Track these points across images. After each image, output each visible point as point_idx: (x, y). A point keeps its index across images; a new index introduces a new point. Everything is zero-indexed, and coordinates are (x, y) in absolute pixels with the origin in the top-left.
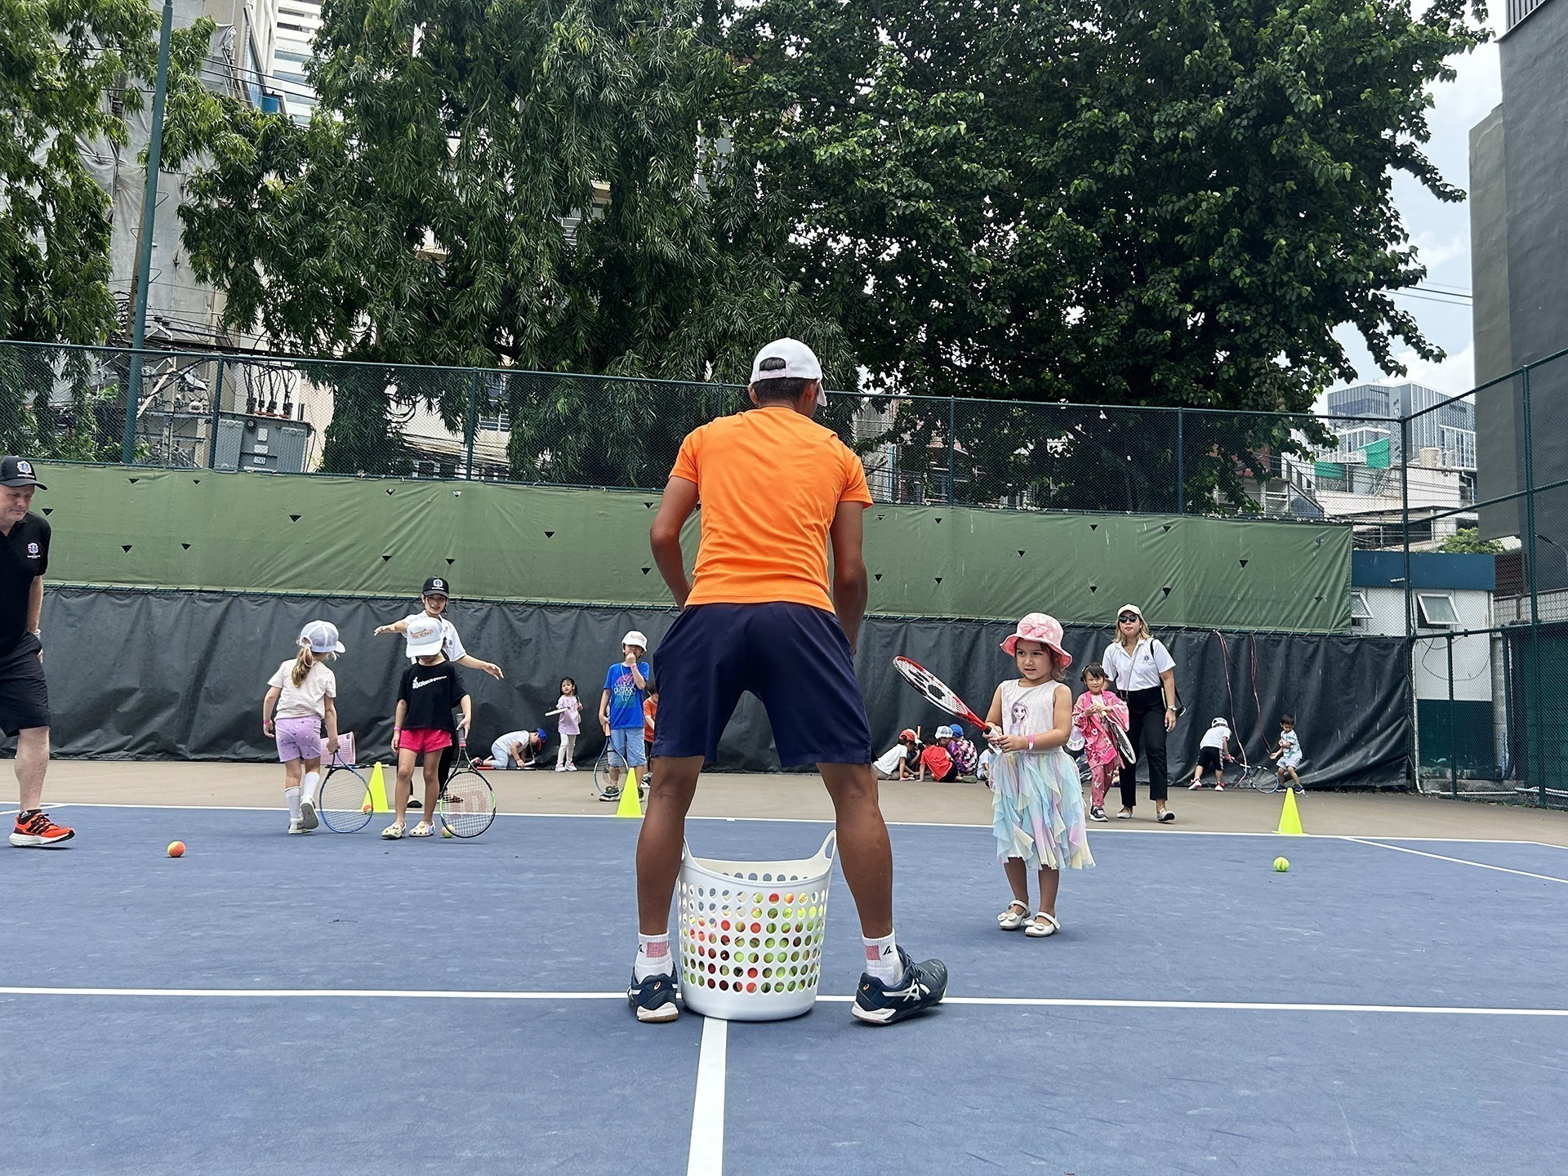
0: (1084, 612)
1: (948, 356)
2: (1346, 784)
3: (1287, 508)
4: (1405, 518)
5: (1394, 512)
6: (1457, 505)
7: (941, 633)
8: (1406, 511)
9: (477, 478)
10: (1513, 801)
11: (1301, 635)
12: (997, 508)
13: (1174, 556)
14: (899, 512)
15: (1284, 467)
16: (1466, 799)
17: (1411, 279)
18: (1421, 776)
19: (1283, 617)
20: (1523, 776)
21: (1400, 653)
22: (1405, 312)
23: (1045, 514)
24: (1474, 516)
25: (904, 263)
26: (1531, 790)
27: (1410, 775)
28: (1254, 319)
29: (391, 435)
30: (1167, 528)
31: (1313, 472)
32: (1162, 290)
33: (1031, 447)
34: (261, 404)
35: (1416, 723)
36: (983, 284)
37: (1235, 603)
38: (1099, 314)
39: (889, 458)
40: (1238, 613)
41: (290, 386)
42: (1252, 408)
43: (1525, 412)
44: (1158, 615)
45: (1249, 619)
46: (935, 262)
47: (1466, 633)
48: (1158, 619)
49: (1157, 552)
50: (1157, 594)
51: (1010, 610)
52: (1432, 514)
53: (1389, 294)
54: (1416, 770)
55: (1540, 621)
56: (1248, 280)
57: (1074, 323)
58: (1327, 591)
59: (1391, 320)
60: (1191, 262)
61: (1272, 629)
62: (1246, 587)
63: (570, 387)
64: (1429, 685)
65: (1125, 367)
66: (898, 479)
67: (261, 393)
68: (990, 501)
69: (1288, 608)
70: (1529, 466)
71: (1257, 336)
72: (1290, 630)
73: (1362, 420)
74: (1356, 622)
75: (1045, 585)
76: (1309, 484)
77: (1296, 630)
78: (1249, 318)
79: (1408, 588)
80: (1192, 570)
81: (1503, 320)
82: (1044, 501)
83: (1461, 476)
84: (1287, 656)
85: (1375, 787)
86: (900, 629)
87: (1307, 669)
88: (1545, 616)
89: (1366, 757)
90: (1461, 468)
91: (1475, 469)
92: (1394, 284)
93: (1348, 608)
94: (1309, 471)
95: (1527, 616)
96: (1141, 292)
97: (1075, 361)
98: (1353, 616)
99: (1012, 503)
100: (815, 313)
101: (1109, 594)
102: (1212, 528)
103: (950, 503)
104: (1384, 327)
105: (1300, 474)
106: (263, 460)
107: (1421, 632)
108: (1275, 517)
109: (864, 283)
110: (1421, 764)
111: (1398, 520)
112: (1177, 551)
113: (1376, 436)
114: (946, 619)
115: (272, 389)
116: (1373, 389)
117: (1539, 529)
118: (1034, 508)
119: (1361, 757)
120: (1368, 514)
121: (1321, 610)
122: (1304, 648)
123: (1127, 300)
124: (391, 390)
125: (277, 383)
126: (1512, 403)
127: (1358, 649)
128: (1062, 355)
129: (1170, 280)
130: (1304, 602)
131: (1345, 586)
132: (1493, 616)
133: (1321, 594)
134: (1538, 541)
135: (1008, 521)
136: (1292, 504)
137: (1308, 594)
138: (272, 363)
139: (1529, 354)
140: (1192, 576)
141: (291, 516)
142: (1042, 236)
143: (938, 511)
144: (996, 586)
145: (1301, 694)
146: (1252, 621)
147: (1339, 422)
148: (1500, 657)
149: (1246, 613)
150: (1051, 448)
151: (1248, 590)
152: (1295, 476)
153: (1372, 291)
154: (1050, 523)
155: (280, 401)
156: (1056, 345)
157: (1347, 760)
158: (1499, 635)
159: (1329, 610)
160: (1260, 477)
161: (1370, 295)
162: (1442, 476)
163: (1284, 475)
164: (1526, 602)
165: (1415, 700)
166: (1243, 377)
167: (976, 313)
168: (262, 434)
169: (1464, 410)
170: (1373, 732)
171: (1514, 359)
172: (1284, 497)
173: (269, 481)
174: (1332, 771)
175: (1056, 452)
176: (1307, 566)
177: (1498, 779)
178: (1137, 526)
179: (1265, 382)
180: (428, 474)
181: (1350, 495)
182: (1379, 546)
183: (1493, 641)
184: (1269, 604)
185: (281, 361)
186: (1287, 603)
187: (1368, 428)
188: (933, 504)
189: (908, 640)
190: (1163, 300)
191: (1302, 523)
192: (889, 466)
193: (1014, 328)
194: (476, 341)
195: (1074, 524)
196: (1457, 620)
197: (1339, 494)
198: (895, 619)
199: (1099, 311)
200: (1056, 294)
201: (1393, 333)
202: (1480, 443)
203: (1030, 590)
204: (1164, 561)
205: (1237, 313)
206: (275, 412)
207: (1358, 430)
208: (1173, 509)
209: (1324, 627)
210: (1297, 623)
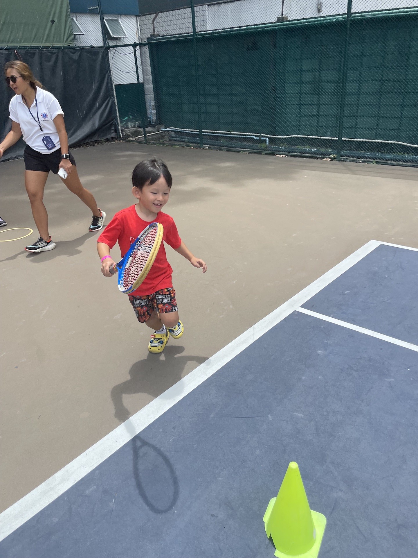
11: (47, 48)
19: (33, 36)
20: (163, 122)
21: (102, 57)
26: (167, 129)
27: (116, 131)
35: (116, 100)
40: (3, 34)
45: (12, 38)
54: (119, 127)
58: (57, 15)
61: (28, 45)
69: (35, 28)
72: (40, 45)
74: (77, 37)
77: (43, 45)
79: (101, 13)
84: (41, 64)
85: (101, 140)
87: (54, 72)
89: (94, 124)
93: (71, 28)
98: (75, 34)
107: (111, 43)
119: (92, 124)
121: (55, 30)
122: (50, 58)
127: (80, 56)
130: (44, 24)
131: (67, 12)
132: (140, 32)
133: (53, 18)
137: (46, 17)
146: (14, 39)
149: (9, 34)
159: (60, 29)
165: (114, 85)
170: (95, 108)
184: (22, 25)
186: (34, 24)
196: (125, 35)
209: (59, 41)
210: (43, 39)
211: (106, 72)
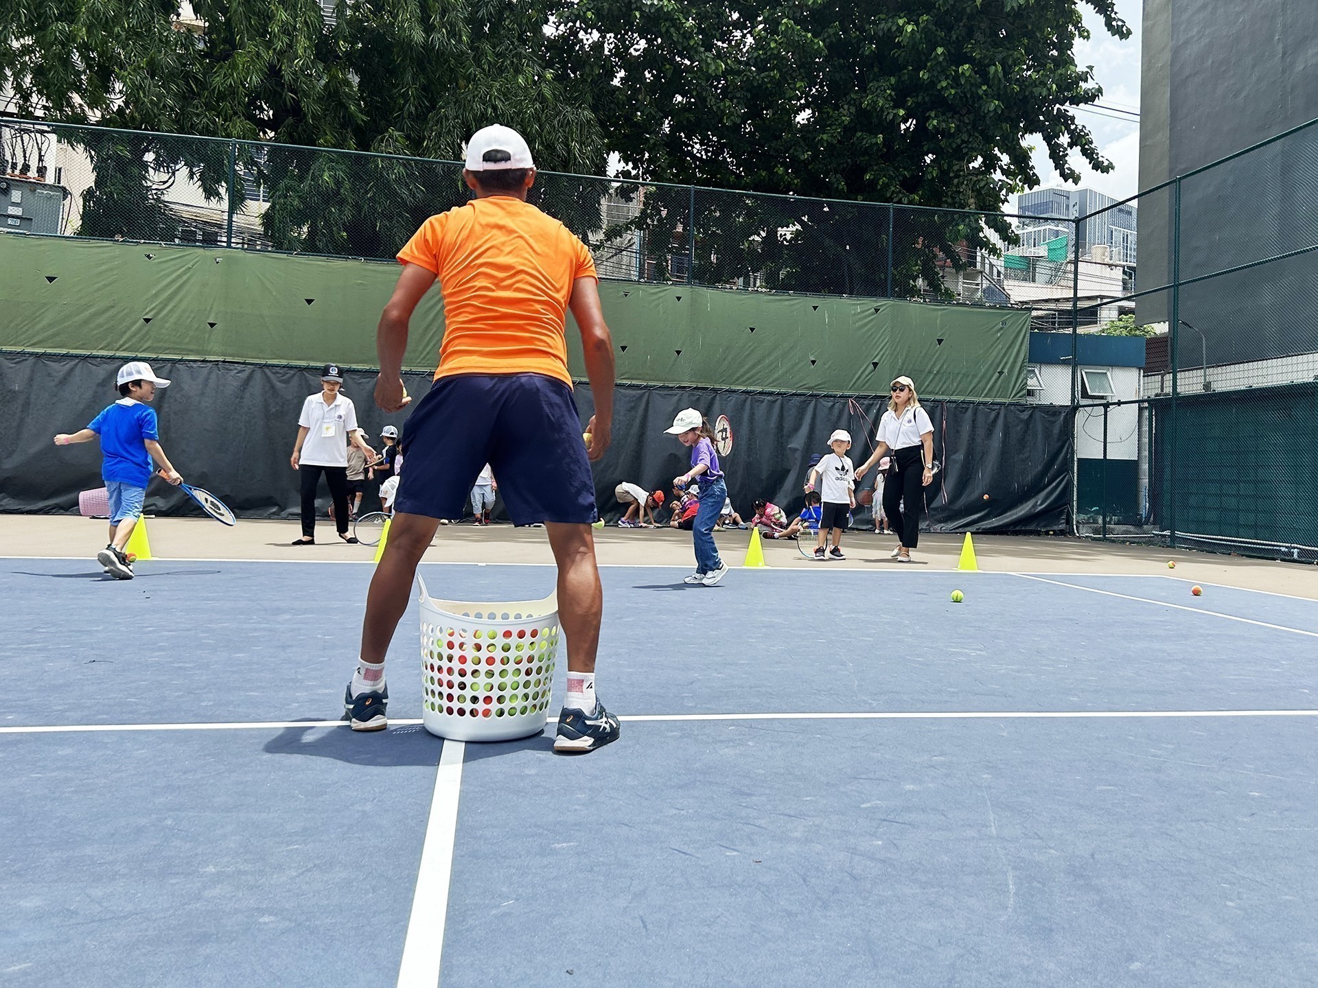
0: (805, 382)
1: (690, 148)
2: (1017, 528)
3: (979, 294)
4: (1075, 305)
5: (1067, 300)
6: (1120, 295)
7: (679, 400)
8: (1076, 299)
9: (240, 246)
10: (1150, 542)
11: (985, 404)
12: (731, 288)
13: (882, 335)
14: (643, 290)
15: (979, 259)
16: (1112, 541)
17: (1090, 97)
18: (1078, 522)
19: (970, 389)
20: (1158, 522)
21: (1065, 418)
22: (1084, 126)
23: (773, 295)
24: (1132, 304)
25: (649, 58)
26: (1164, 533)
27: (1069, 521)
28: (957, 127)
29: (152, 201)
30: (877, 310)
31: (1003, 263)
32: (879, 96)
33: (763, 234)
34: (14, 166)
35: (1076, 478)
36: (723, 82)
37: (932, 376)
38: (825, 116)
39: (636, 240)
40: (933, 384)
41: (44, 148)
42: (950, 205)
43: (1176, 215)
44: (867, 385)
45: (943, 390)
46: (679, 59)
47: (1119, 403)
48: (867, 389)
49: (868, 331)
50: (867, 367)
51: (741, 380)
52: (1099, 301)
53: (1071, 110)
54: (1074, 517)
55: (1179, 394)
56: (953, 92)
57: (802, 122)
58: (1008, 366)
59: (1071, 133)
60: (906, 71)
61: (961, 398)
62: (942, 361)
63: (332, 161)
64: (1088, 446)
65: (845, 165)
66: (644, 260)
67: (13, 155)
68: (728, 282)
69: (975, 381)
70: (1177, 262)
71: (959, 141)
72: (977, 400)
73: (1046, 219)
74: (1030, 393)
75: (772, 358)
76: (999, 273)
77: (981, 399)
78: (953, 125)
79: (1074, 364)
80: (897, 346)
81: (1163, 137)
82: (773, 283)
83: (1124, 270)
84: (974, 421)
85: (1040, 531)
86: (642, 396)
87: (990, 432)
88: (1183, 390)
89: (1035, 506)
90: (1125, 263)
91: (1135, 265)
92: (1076, 101)
93: (1025, 380)
94: (999, 264)
95: (1168, 389)
96: (862, 97)
97: (802, 158)
98: (1029, 387)
99: (746, 284)
100: (568, 101)
101: (826, 366)
102: (914, 308)
103: (689, 283)
104: (1064, 139)
105: (991, 266)
106: (18, 222)
107: (1084, 402)
108: (968, 302)
109: (613, 76)
110: (1078, 512)
111: (1068, 306)
112: (884, 331)
113: (1057, 233)
114: (685, 387)
115: (24, 152)
116: (1057, 193)
117: (1182, 317)
118: (764, 290)
119: (1031, 505)
120: (1047, 301)
121: (1002, 383)
122: (988, 415)
123: (849, 103)
124: (149, 157)
125: (31, 144)
126: (1167, 209)
127: (1031, 416)
128: (791, 151)
129: (886, 87)
130: (988, 376)
131: (1023, 362)
132: (1142, 389)
133: (1003, 368)
134: (1181, 327)
135: (742, 300)
136: (984, 291)
137: (992, 369)
138: (23, 126)
139: (1183, 167)
140: (896, 353)
141: (47, 278)
142: (776, 41)
143: (679, 290)
144: (730, 358)
145: (984, 454)
146: (945, 391)
147: (1027, 221)
148: (1146, 423)
149: (941, 384)
150: (781, 236)
151: (943, 365)
152: (987, 266)
153: (1058, 106)
154: (778, 303)
155: (34, 164)
156: (786, 142)
157: (1019, 509)
158: (1146, 405)
159: (1009, 383)
160: (958, 267)
161: (1055, 109)
162: (1109, 269)
163: (978, 265)
164: (1169, 377)
165: (1075, 459)
166: (945, 178)
167: (715, 108)
168: (16, 196)
169: (1130, 213)
170: (1041, 485)
171: (1171, 171)
172: (977, 285)
173: (23, 242)
174: (1007, 517)
175: (785, 239)
176: (992, 345)
177: (1139, 524)
178: (852, 307)
179: (963, 183)
180: (189, 241)
181: (1032, 284)
182: (1055, 329)
183: (1141, 410)
184: (960, 376)
185: (33, 124)
186: (974, 376)
187: (1048, 227)
188: (675, 284)
189: (650, 405)
190: (880, 104)
191: (990, 307)
192: (636, 247)
193: (749, 125)
194: (235, 113)
195: (797, 305)
196: (1113, 393)
197: (1023, 283)
198: (638, 387)
199: (824, 113)
200: (787, 96)
201: (1071, 145)
202: (1139, 242)
203: (759, 362)
204: (873, 339)
205: (944, 121)
206: (29, 174)
207: (1042, 228)
208: (884, 295)
209: (1004, 397)
210: (982, 393)
211: (1068, 439)
